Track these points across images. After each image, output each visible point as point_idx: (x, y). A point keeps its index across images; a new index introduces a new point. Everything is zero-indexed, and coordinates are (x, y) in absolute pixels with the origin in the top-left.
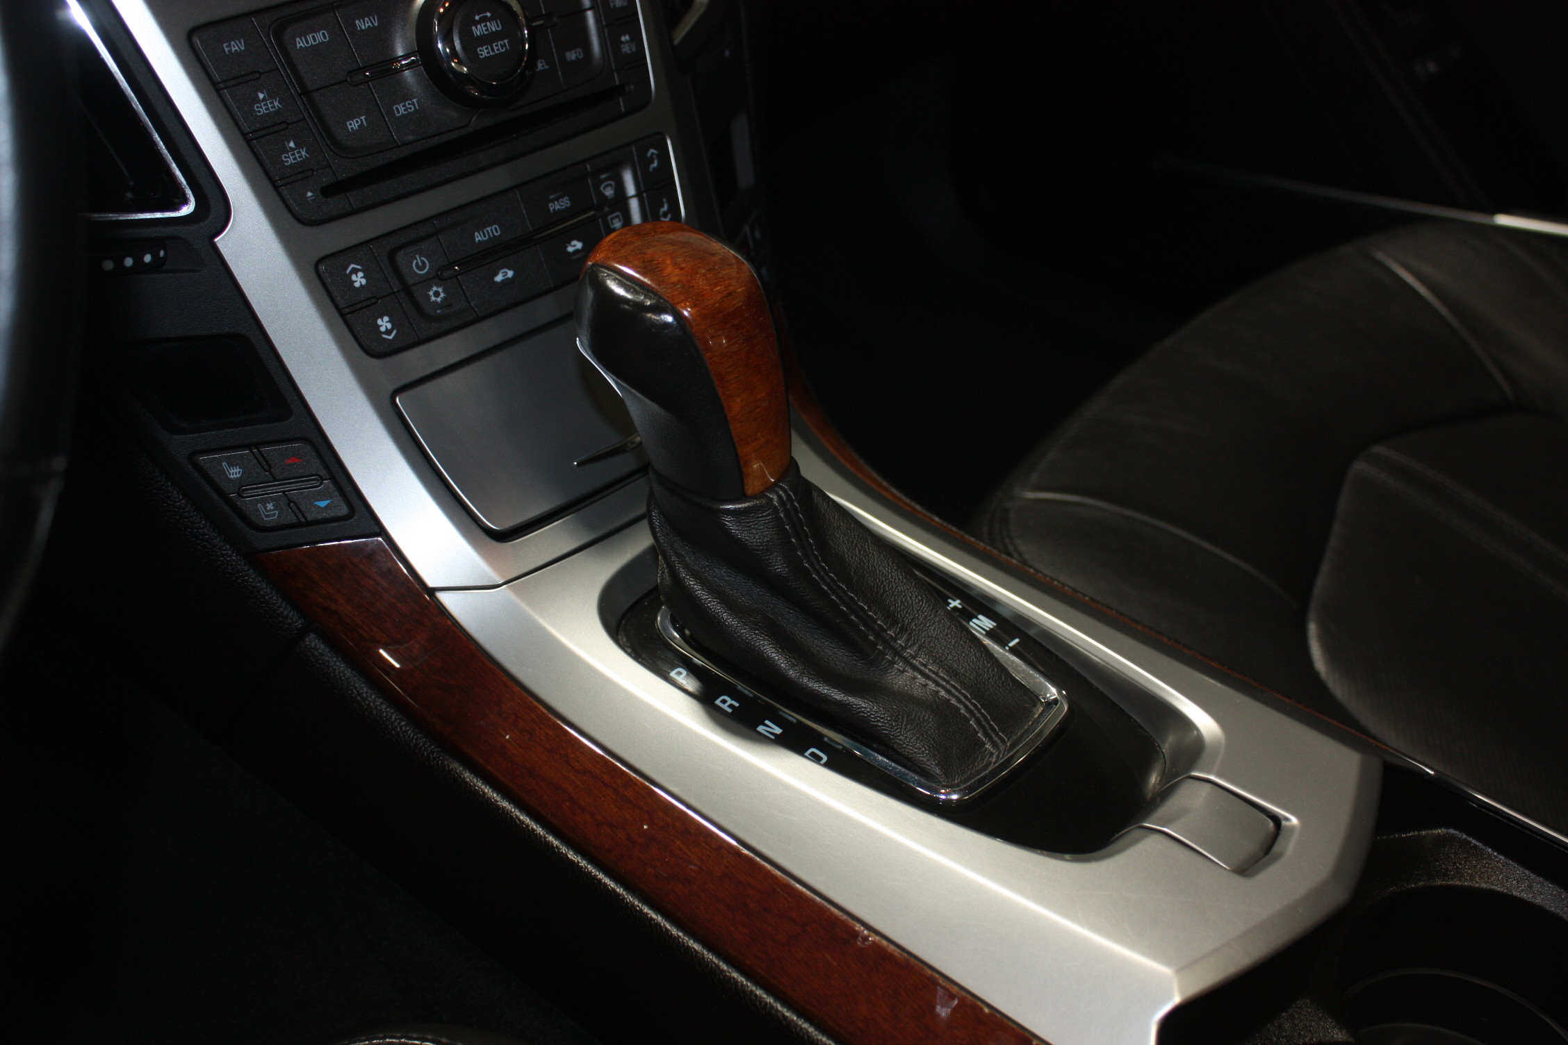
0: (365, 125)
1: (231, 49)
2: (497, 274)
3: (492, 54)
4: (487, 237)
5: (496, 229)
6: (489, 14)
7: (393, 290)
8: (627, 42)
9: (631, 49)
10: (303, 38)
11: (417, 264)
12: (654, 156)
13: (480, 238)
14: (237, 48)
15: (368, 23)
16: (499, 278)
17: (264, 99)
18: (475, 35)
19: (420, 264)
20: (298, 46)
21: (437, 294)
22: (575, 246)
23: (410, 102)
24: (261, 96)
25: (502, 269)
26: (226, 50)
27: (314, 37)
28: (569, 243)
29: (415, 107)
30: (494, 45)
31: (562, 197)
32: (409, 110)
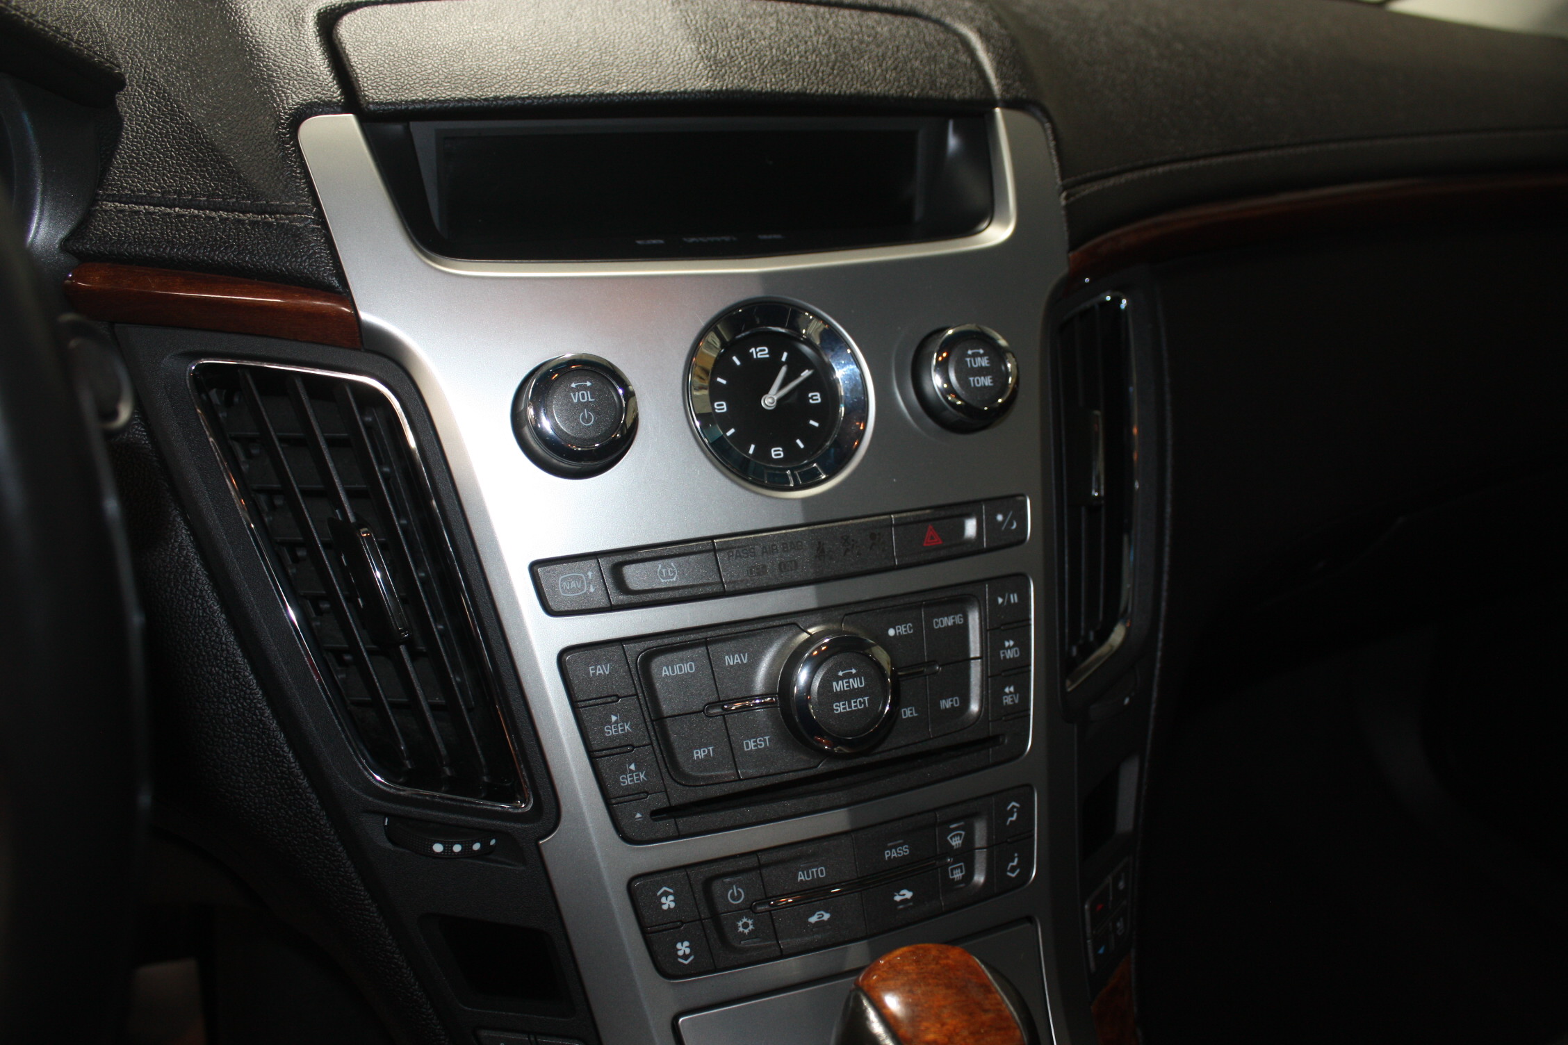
0: (712, 755)
1: (596, 672)
2: (813, 914)
3: (848, 710)
4: (811, 878)
5: (822, 871)
6: (854, 671)
7: (700, 916)
8: (1011, 693)
9: (1013, 701)
10: (670, 668)
11: (732, 894)
12: (1015, 810)
13: (803, 878)
14: (601, 672)
15: (737, 659)
16: (813, 919)
17: (616, 722)
18: (835, 691)
19: (736, 894)
20: (664, 674)
21: (746, 926)
22: (904, 895)
23: (762, 739)
24: (614, 718)
25: (819, 911)
26: (591, 672)
27: (680, 667)
28: (898, 892)
29: (766, 744)
30: (852, 701)
31: (901, 845)
32: (759, 746)
